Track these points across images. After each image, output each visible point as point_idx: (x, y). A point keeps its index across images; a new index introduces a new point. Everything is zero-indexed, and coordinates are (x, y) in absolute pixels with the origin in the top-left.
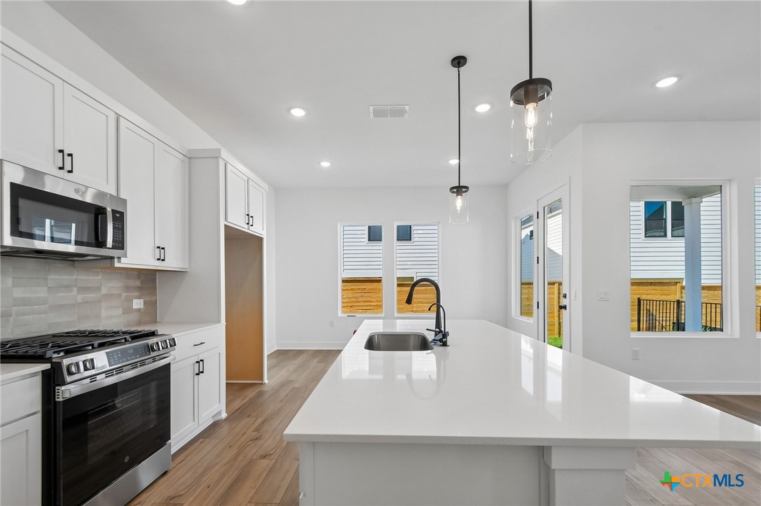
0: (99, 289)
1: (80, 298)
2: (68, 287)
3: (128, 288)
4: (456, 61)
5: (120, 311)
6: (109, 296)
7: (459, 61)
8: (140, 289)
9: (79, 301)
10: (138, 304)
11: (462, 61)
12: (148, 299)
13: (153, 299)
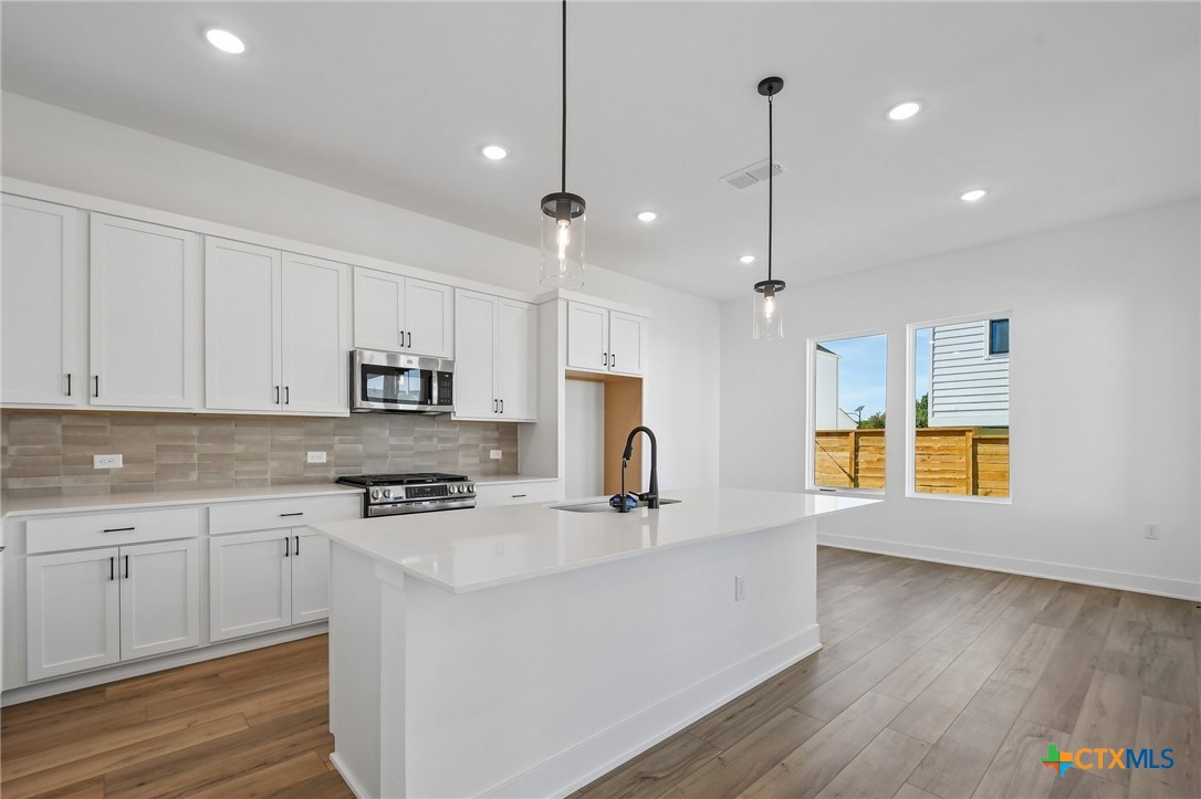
0: (456, 440)
1: (440, 447)
2: (430, 438)
3: (485, 440)
4: (766, 86)
5: (476, 460)
6: (466, 446)
7: (770, 86)
8: (498, 440)
9: (439, 449)
10: (495, 454)
11: (775, 84)
12: (507, 450)
13: (513, 450)
